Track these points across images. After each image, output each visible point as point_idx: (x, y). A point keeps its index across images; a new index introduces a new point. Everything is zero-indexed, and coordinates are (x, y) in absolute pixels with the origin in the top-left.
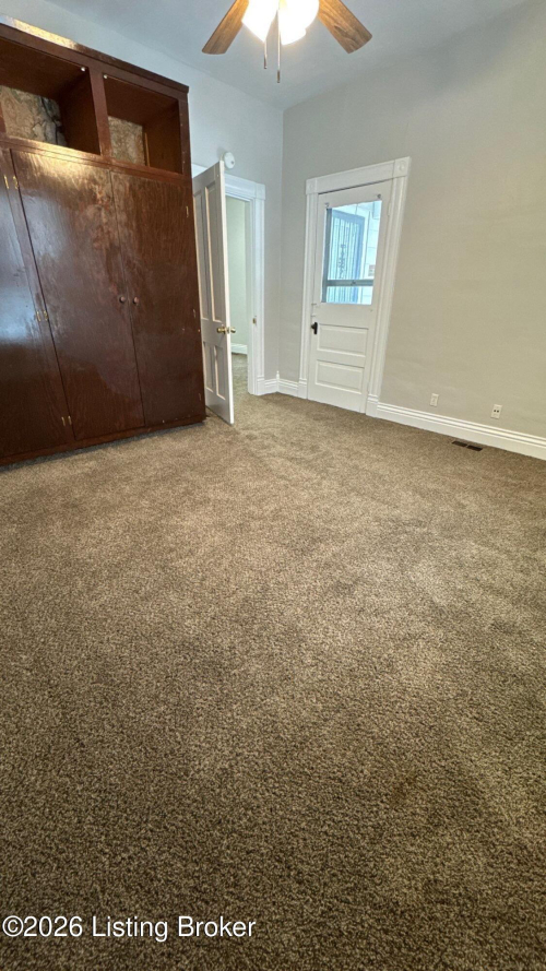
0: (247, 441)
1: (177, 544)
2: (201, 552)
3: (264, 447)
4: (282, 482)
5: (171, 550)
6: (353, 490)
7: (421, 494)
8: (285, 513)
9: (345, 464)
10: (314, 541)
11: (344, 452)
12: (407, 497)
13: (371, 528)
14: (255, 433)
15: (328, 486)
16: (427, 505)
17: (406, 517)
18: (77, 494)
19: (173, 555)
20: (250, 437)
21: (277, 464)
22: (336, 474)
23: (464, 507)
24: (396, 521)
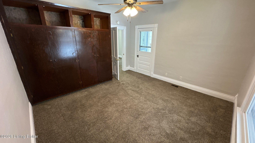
0: (122, 85)
1: (107, 116)
2: (113, 118)
3: (127, 87)
4: (131, 97)
5: (106, 118)
6: (148, 100)
7: (164, 101)
8: (132, 107)
9: (146, 92)
10: (139, 115)
11: (145, 88)
12: (160, 101)
13: (152, 111)
14: (124, 83)
15: (142, 99)
16: (165, 104)
17: (160, 108)
18: (83, 102)
19: (107, 119)
20: (123, 84)
21: (130, 92)
22: (144, 95)
23: (174, 104)
24: (158, 109)
